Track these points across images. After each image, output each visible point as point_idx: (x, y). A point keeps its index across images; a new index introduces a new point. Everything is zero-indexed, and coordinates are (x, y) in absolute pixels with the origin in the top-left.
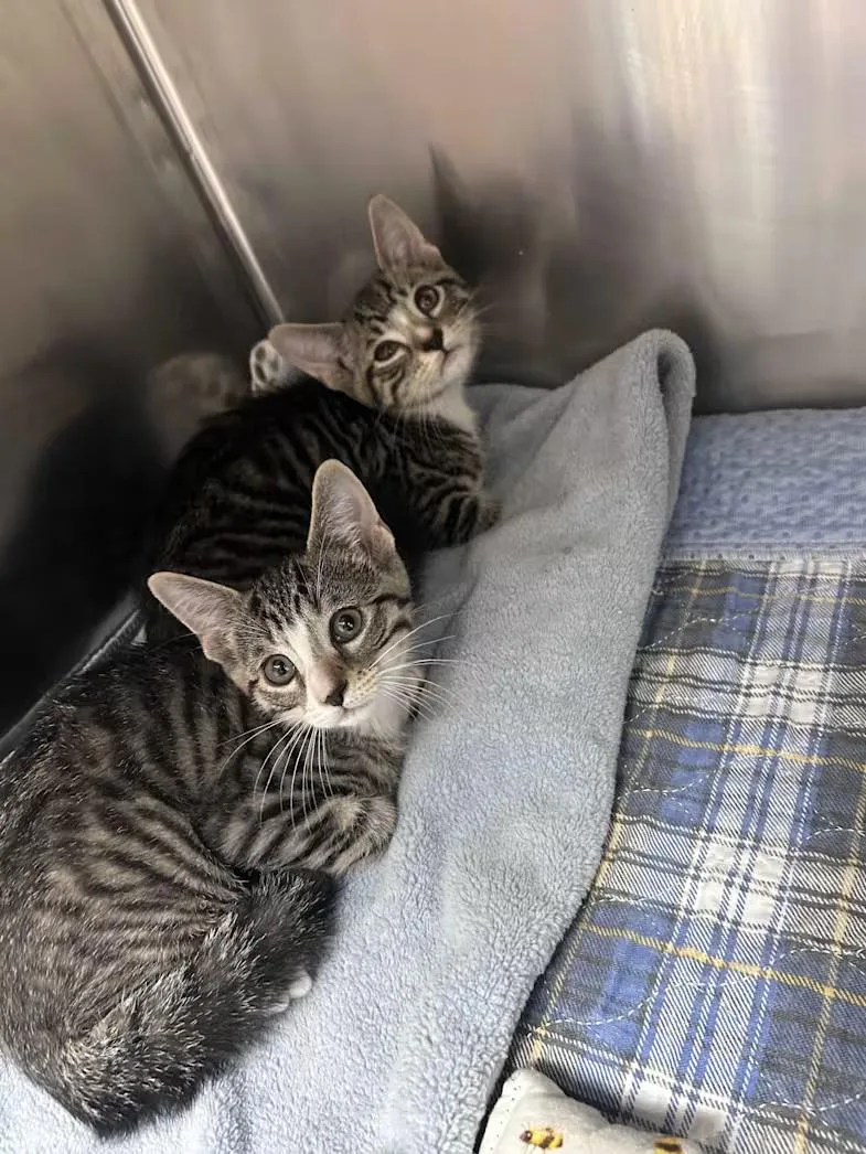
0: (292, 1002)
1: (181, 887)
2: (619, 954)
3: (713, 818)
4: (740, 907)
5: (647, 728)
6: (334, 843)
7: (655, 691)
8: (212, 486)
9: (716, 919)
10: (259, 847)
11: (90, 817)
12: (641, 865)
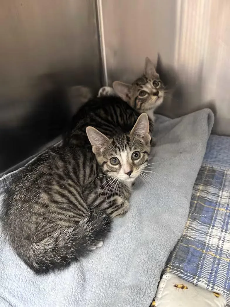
0: (97, 248)
1: (76, 206)
2: (191, 250)
3: (214, 223)
4: (222, 245)
5: (195, 201)
6: (115, 207)
7: (197, 193)
8: (92, 114)
9: (217, 247)
10: (97, 202)
11: (54, 183)
12: (195, 231)
